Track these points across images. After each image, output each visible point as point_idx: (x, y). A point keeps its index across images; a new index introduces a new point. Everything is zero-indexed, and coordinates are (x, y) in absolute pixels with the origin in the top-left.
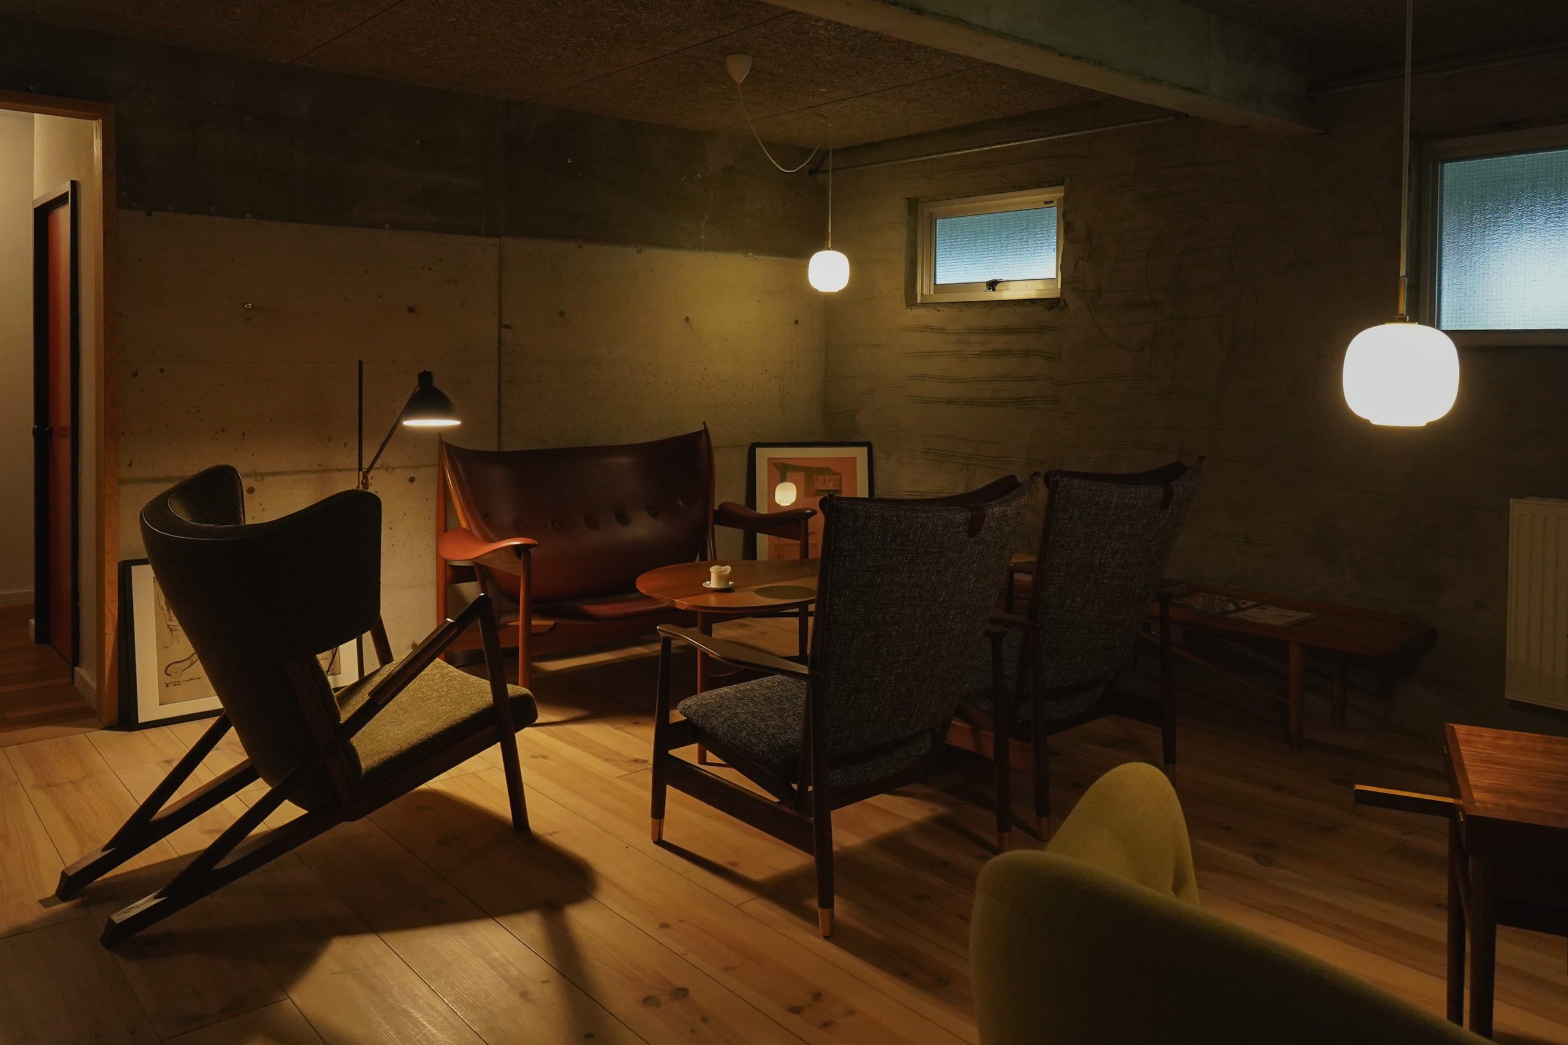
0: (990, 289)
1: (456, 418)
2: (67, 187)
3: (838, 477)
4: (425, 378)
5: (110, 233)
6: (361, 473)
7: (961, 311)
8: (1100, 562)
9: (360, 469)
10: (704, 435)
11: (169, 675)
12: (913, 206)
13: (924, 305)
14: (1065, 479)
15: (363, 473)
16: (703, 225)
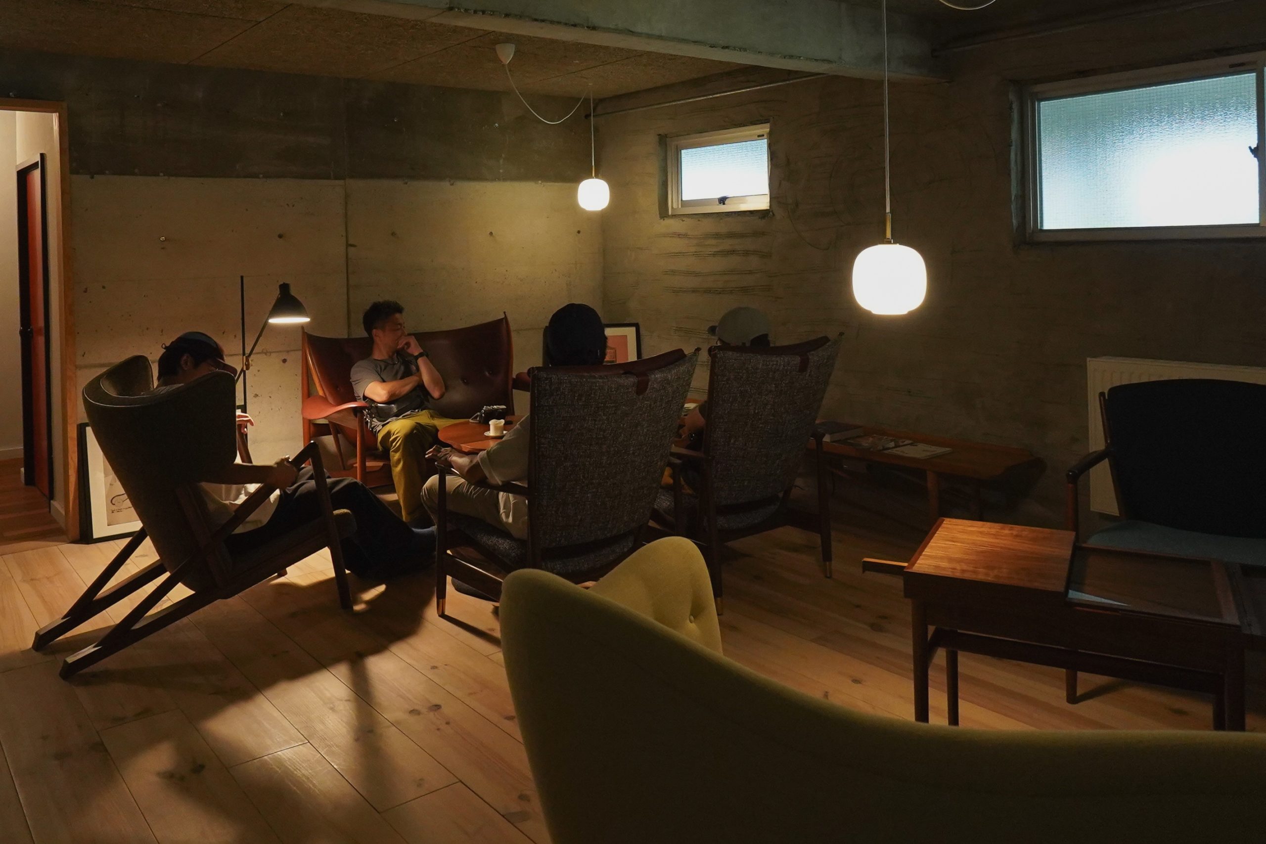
0: (721, 203)
1: (307, 316)
2: (38, 158)
3: (612, 351)
4: (285, 288)
5: (66, 192)
6: (245, 357)
7: (699, 220)
8: (754, 412)
9: (244, 354)
10: (504, 321)
11: (114, 504)
12: (663, 140)
13: (674, 216)
14: (721, 352)
15: (246, 357)
16: (501, 161)
